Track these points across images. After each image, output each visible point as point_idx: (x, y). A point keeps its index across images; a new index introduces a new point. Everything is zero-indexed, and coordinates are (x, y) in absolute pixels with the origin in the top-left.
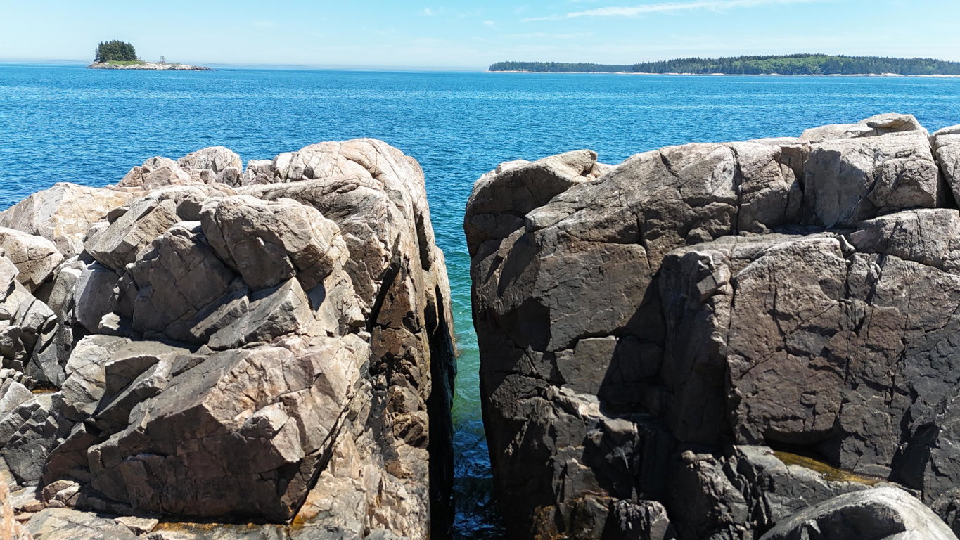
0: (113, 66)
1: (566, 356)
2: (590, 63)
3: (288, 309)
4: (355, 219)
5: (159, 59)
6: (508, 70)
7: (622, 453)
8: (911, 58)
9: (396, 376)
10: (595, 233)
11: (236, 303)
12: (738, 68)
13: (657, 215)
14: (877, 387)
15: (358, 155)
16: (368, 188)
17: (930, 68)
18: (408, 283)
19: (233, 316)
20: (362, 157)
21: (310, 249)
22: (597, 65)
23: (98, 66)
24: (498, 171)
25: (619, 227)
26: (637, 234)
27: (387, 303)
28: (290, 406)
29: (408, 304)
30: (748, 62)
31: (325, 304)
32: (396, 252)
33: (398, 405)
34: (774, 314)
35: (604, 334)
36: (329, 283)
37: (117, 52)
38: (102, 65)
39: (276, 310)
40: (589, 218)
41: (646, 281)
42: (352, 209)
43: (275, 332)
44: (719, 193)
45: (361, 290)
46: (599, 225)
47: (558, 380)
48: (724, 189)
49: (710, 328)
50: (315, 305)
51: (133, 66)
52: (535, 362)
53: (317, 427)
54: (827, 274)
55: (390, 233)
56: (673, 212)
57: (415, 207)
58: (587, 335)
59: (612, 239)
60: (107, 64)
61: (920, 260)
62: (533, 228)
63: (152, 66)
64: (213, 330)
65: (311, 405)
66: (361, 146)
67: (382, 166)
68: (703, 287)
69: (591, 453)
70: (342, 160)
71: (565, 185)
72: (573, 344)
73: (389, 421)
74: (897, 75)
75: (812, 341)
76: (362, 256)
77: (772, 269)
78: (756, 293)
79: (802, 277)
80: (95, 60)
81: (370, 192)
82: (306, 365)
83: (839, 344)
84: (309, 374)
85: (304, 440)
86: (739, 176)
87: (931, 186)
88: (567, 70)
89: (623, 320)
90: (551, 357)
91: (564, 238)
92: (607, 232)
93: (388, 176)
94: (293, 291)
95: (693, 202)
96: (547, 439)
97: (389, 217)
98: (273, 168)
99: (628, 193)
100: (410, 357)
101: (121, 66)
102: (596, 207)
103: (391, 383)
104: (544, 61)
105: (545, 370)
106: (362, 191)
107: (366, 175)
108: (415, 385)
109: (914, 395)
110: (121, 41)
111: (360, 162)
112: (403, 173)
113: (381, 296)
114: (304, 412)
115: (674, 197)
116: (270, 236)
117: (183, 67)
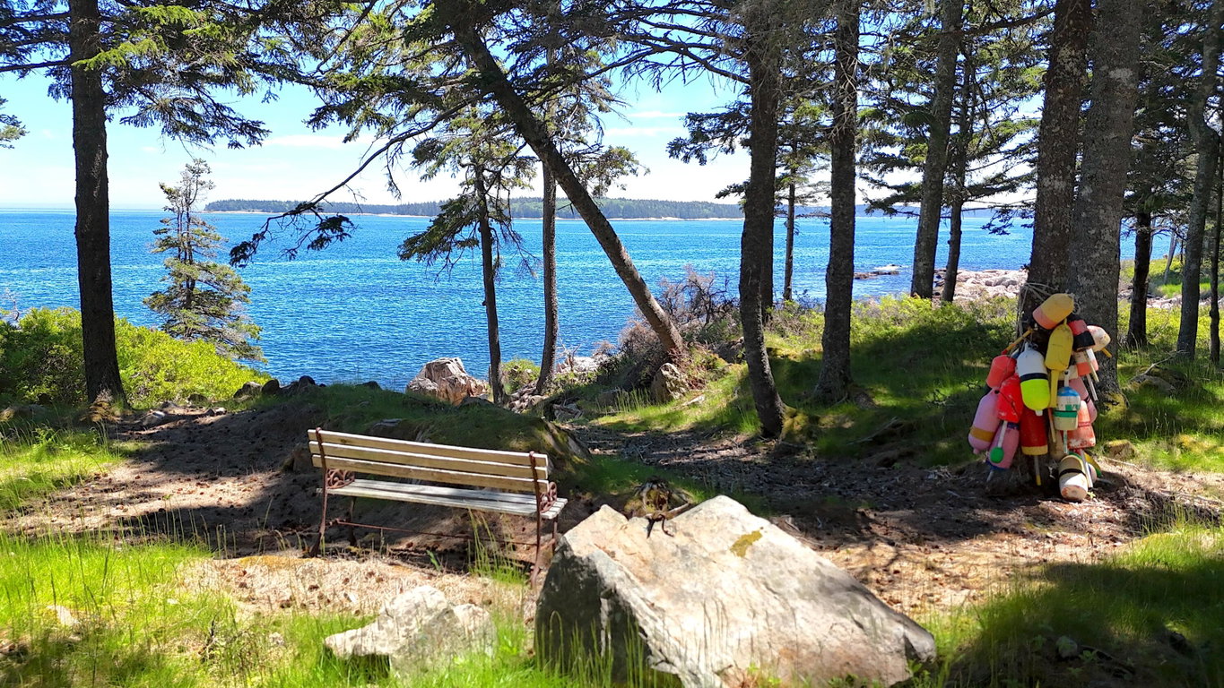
8: (689, 201)
12: (517, 211)
17: (706, 211)
30: (527, 204)
74: (676, 219)
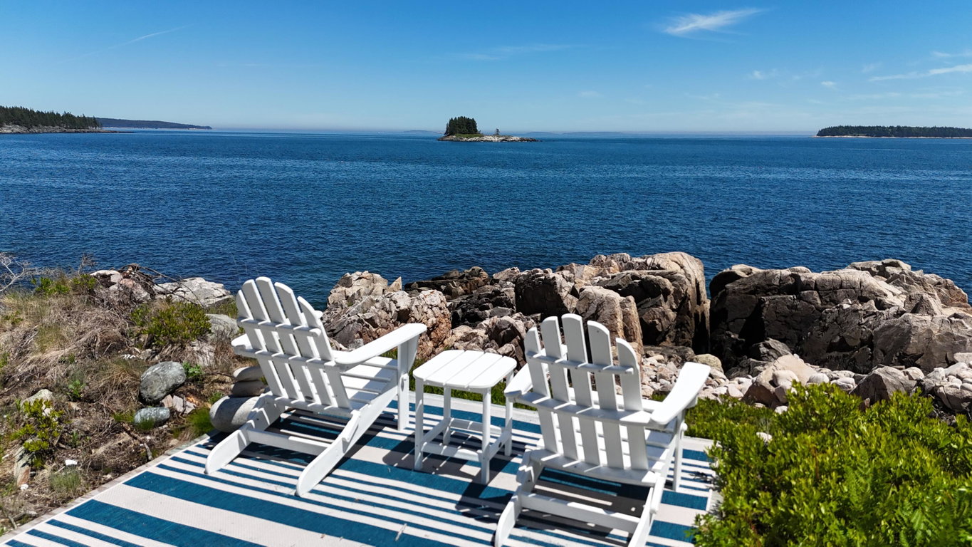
0: (459, 139)
1: (731, 324)
2: (948, 126)
3: (660, 301)
4: (675, 283)
5: (494, 131)
6: (841, 135)
7: (741, 346)
9: (683, 329)
10: (743, 292)
11: (648, 299)
13: (759, 288)
14: (794, 329)
15: (676, 260)
16: (681, 273)
18: (689, 302)
19: (647, 302)
20: (677, 260)
21: (666, 288)
22: (957, 129)
23: (447, 139)
24: (731, 269)
25: (749, 290)
26: (753, 292)
27: (682, 308)
28: (660, 320)
29: (688, 308)
31: (667, 302)
32: (686, 292)
33: (683, 337)
34: (776, 313)
35: (742, 318)
36: (669, 297)
37: (463, 126)
38: (450, 137)
39: (658, 301)
40: (742, 287)
41: (754, 305)
42: (675, 280)
43: (657, 306)
44: (775, 283)
45: (676, 302)
46: (744, 289)
47: (728, 330)
48: (777, 283)
49: (762, 315)
50: (666, 301)
51: (474, 139)
52: (723, 325)
53: (666, 326)
54: (788, 304)
55: (685, 287)
56: (763, 287)
57: (696, 280)
58: (737, 318)
59: (747, 293)
60: (454, 137)
61: (806, 301)
62: (726, 289)
63: (490, 138)
64: (642, 304)
65: (664, 321)
66: (678, 255)
67: (685, 264)
68: (762, 306)
69: (733, 347)
70: (670, 262)
71: (739, 277)
72: (733, 321)
73: (680, 341)
75: (783, 319)
76: (677, 292)
77: (777, 302)
78: (773, 307)
79: (783, 304)
80: (445, 134)
81: (680, 275)
82: (664, 312)
83: (788, 319)
84: (664, 314)
85: (662, 328)
86: (780, 280)
87: (813, 286)
88: (917, 135)
89: (748, 315)
90: (727, 324)
91: (734, 292)
92: (746, 291)
93: (687, 268)
94: (661, 297)
95: (768, 285)
96: (723, 343)
97: (685, 283)
98: (646, 263)
99: (754, 282)
100: (688, 323)
101: (465, 139)
102: (745, 285)
103: (682, 330)
104: (887, 125)
105: (725, 328)
106: (678, 275)
107: (678, 267)
108: (689, 332)
109: (801, 331)
110: (467, 117)
111: (676, 262)
112: (693, 266)
113: (681, 304)
114: (663, 322)
115: (764, 284)
116: (657, 285)
117: (514, 138)
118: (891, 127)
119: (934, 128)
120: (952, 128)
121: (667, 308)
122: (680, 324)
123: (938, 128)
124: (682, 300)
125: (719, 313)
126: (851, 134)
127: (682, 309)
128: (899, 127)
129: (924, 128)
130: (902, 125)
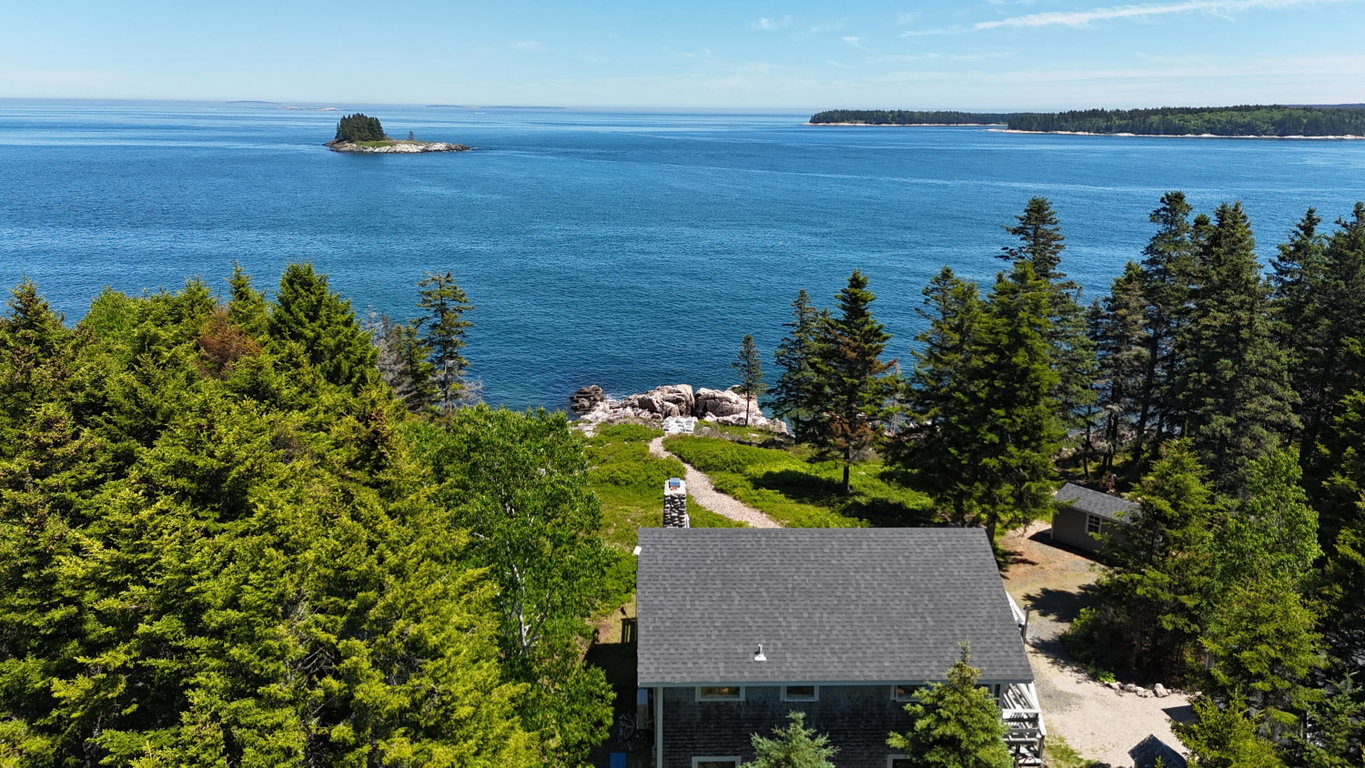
0: (360, 148)
4: (686, 397)
6: (837, 121)
12: (1154, 125)
14: (713, 408)
18: (689, 403)
21: (683, 399)
26: (704, 399)
32: (689, 400)
36: (684, 402)
37: (365, 130)
41: (705, 403)
47: (698, 409)
51: (383, 149)
56: (707, 398)
57: (691, 395)
58: (700, 406)
62: (698, 398)
78: (709, 403)
80: (337, 139)
117: (437, 146)
118: (892, 112)
119: (937, 113)
120: (957, 113)
121: (684, 405)
122: (687, 409)
123: (943, 113)
124: (687, 402)
125: (697, 406)
126: (848, 120)
127: (687, 405)
128: (899, 111)
129: (927, 113)
130: (904, 109)
